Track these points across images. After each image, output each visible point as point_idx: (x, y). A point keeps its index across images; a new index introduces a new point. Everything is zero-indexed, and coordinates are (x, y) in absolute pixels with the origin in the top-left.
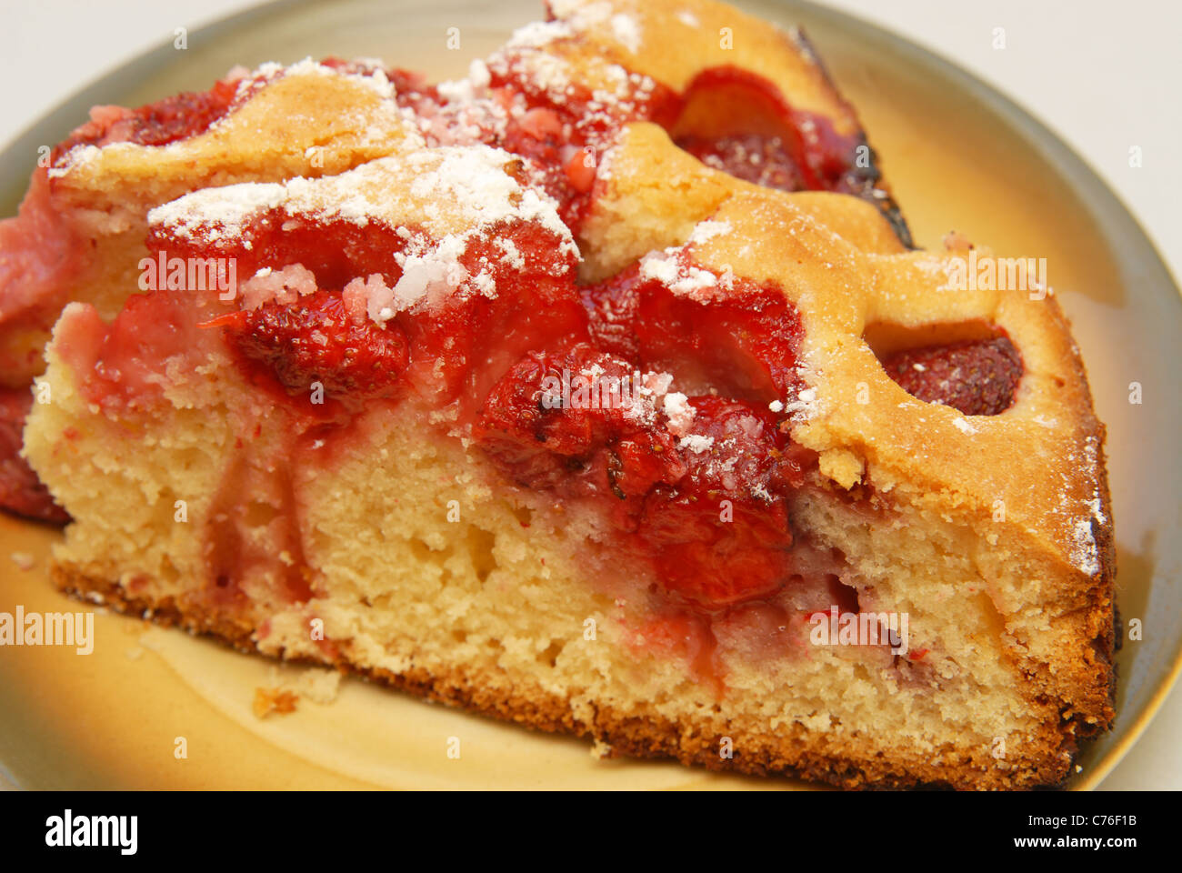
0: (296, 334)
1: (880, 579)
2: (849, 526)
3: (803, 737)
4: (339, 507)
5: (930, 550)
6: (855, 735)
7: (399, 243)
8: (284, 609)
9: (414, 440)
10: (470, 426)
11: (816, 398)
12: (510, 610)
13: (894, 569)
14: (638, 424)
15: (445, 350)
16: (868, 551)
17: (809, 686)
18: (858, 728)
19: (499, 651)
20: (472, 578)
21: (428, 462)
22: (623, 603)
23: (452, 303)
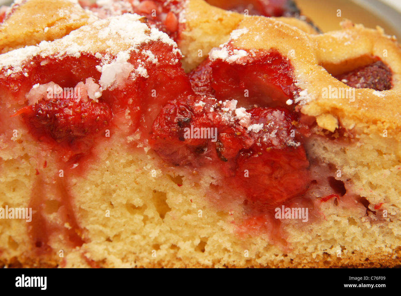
0: (57, 112)
1: (353, 174)
2: (335, 151)
3: (329, 259)
4: (89, 195)
5: (376, 154)
6: (353, 253)
7: (97, 61)
8: (71, 251)
9: (120, 153)
10: (147, 140)
11: (308, 93)
12: (179, 228)
13: (360, 168)
14: (226, 124)
15: (129, 105)
16: (346, 162)
17: (328, 233)
18: (355, 249)
19: (176, 250)
20: (157, 218)
21: (130, 163)
22: (233, 212)
23: (129, 82)
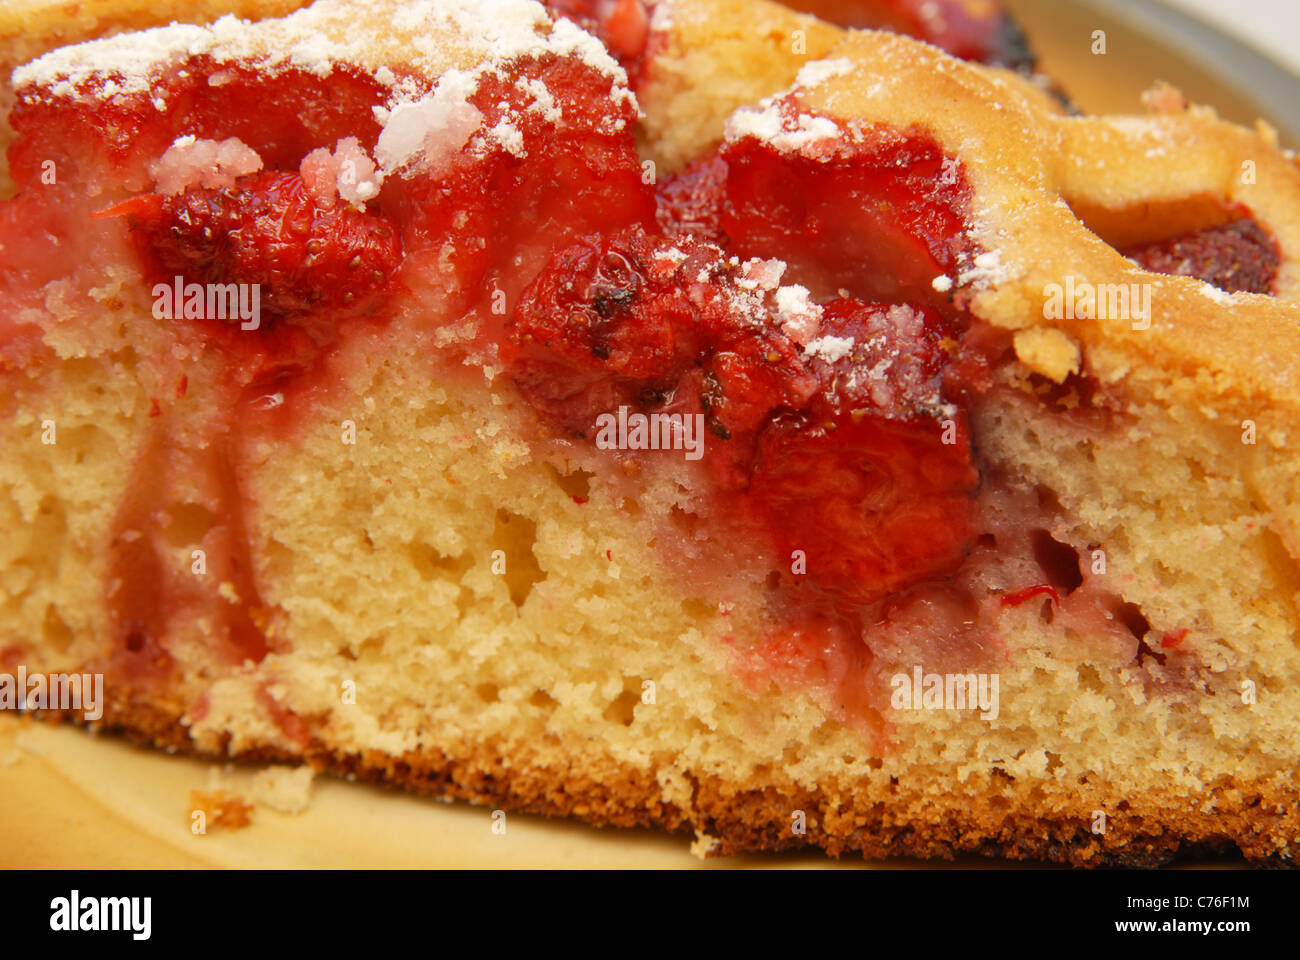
0: (235, 225)
1: (1111, 527)
2: (1062, 447)
3: (1007, 792)
4: (304, 500)
5: (1184, 471)
6: (1084, 781)
7: (379, 95)
8: (229, 676)
9: (412, 378)
10: (496, 346)
11: (1002, 263)
12: (563, 640)
13: (1131, 511)
14: (741, 325)
15: (454, 232)
16: (1092, 488)
17: (1013, 708)
18: (1089, 767)
19: (546, 711)
20: (504, 599)
21: (436, 414)
22: (730, 607)
23: (462, 162)
